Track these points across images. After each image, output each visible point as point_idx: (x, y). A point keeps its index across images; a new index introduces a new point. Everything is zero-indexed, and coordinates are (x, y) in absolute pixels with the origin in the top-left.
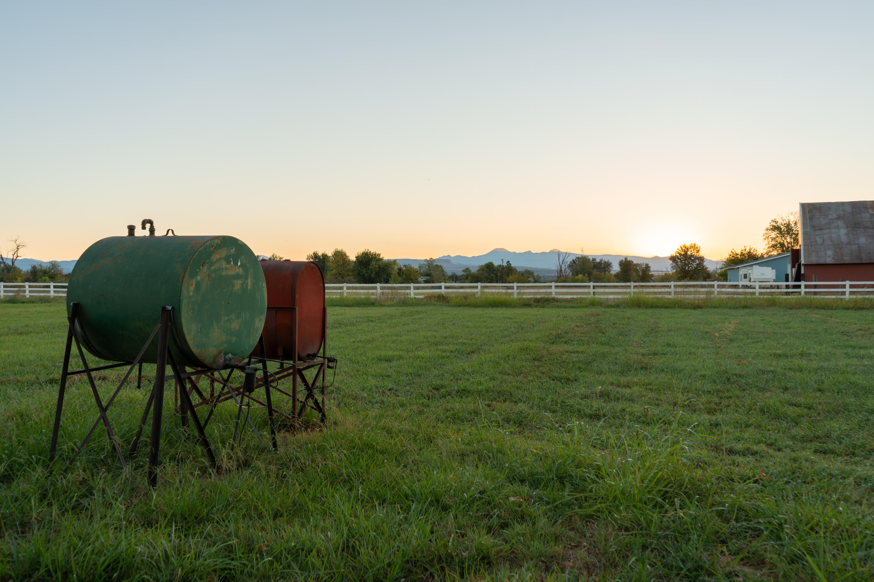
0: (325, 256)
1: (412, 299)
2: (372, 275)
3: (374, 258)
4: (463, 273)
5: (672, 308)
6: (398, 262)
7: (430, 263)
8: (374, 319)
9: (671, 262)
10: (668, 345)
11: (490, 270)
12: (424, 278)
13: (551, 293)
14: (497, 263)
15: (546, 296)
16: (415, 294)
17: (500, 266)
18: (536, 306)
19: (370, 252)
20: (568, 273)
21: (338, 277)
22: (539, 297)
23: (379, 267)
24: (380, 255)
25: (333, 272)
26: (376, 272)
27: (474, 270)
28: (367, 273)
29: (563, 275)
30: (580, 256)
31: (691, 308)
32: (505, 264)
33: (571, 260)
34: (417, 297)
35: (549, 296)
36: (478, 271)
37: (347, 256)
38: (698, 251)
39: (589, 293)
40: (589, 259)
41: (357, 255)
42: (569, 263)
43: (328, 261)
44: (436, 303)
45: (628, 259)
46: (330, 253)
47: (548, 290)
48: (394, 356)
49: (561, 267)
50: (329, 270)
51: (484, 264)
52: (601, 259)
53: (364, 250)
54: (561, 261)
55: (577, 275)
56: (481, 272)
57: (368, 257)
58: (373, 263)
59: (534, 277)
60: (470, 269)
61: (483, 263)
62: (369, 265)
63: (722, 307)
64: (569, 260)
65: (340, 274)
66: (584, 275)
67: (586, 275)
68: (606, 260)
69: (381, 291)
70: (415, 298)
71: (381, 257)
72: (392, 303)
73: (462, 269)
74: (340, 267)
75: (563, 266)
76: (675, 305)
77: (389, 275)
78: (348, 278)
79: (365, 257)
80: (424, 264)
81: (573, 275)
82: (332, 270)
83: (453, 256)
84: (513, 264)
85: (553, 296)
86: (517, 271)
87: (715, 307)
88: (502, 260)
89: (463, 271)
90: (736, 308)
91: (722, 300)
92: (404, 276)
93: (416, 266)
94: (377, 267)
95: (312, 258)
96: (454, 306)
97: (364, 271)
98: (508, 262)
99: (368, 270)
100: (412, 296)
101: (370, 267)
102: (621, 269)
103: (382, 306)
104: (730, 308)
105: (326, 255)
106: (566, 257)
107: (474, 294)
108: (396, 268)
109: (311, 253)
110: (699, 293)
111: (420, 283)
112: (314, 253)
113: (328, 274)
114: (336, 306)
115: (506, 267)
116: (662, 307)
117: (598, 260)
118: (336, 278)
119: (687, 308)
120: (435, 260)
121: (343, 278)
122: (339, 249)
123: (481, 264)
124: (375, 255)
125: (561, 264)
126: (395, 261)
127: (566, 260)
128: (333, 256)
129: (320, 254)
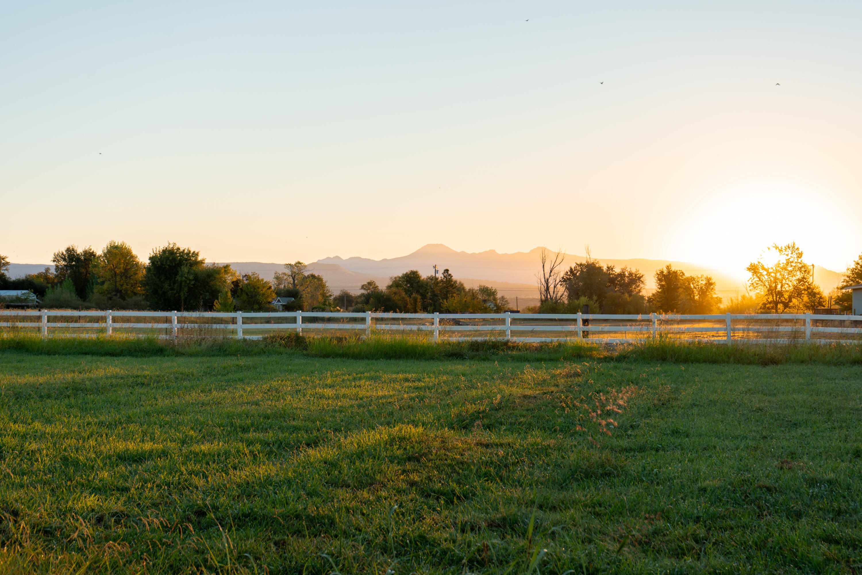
0: (89, 255)
1: (238, 341)
2: (182, 294)
3: (186, 260)
4: (363, 291)
5: (724, 362)
6: (232, 268)
7: (295, 270)
8: (146, 381)
9: (750, 274)
10: (675, 432)
11: (412, 286)
12: (284, 301)
13: (503, 333)
14: (425, 274)
15: (493, 339)
16: (245, 332)
17: (431, 278)
18: (472, 358)
19: (178, 249)
20: (559, 294)
21: (114, 298)
22: (480, 339)
23: (196, 278)
24: (197, 254)
25: (106, 286)
26: (190, 288)
27: (383, 285)
28: (172, 289)
29: (551, 299)
30: (584, 262)
31: (758, 364)
32: (440, 276)
33: (568, 269)
34: (247, 337)
35: (500, 339)
36: (389, 287)
37: (132, 257)
38: (800, 255)
39: (574, 334)
40: (600, 268)
41: (152, 254)
42: (562, 274)
43: (95, 266)
44: (282, 349)
45: (673, 269)
46: (99, 250)
47: (499, 328)
48: (153, 450)
49: (547, 282)
50: (97, 283)
51: (400, 275)
52: (623, 267)
53: (166, 245)
54: (547, 270)
55: (578, 298)
56: (394, 289)
57: (174, 259)
58: (185, 269)
59: (495, 299)
60: (377, 284)
61: (400, 272)
62: (176, 274)
63: (815, 361)
64: (563, 270)
65: (118, 291)
66: (590, 297)
67: (595, 298)
68: (633, 271)
69: (179, 326)
70: (245, 340)
71: (200, 258)
72: (199, 349)
73: (360, 285)
74: (118, 278)
75: (551, 281)
76: (729, 358)
77: (215, 294)
78: (135, 298)
79: (167, 258)
80: (285, 274)
81: (569, 297)
82: (103, 283)
83: (345, 257)
84: (457, 276)
85: (506, 339)
86: (464, 289)
87: (802, 362)
88: (435, 267)
89: (363, 287)
90: (839, 363)
91: (818, 348)
92: (244, 297)
93: (269, 278)
94: (191, 277)
95: (64, 260)
96: (316, 356)
97: (166, 286)
98: (447, 271)
99: (174, 283)
100: (240, 336)
101: (178, 278)
102: (662, 286)
103: (179, 354)
104: (828, 363)
105: (92, 254)
106: (558, 263)
107: (358, 334)
108: (229, 279)
109: (62, 249)
110: (778, 334)
111: (274, 310)
112: (68, 250)
113: (95, 290)
114: (86, 354)
115: (442, 281)
116: (705, 362)
117: (617, 270)
118: (110, 299)
119: (750, 363)
120: (305, 266)
121: (123, 298)
122: (118, 242)
123: (396, 275)
124: (188, 254)
125: (547, 276)
126: (226, 267)
127: (555, 270)
128: (105, 255)
129: (80, 250)
